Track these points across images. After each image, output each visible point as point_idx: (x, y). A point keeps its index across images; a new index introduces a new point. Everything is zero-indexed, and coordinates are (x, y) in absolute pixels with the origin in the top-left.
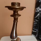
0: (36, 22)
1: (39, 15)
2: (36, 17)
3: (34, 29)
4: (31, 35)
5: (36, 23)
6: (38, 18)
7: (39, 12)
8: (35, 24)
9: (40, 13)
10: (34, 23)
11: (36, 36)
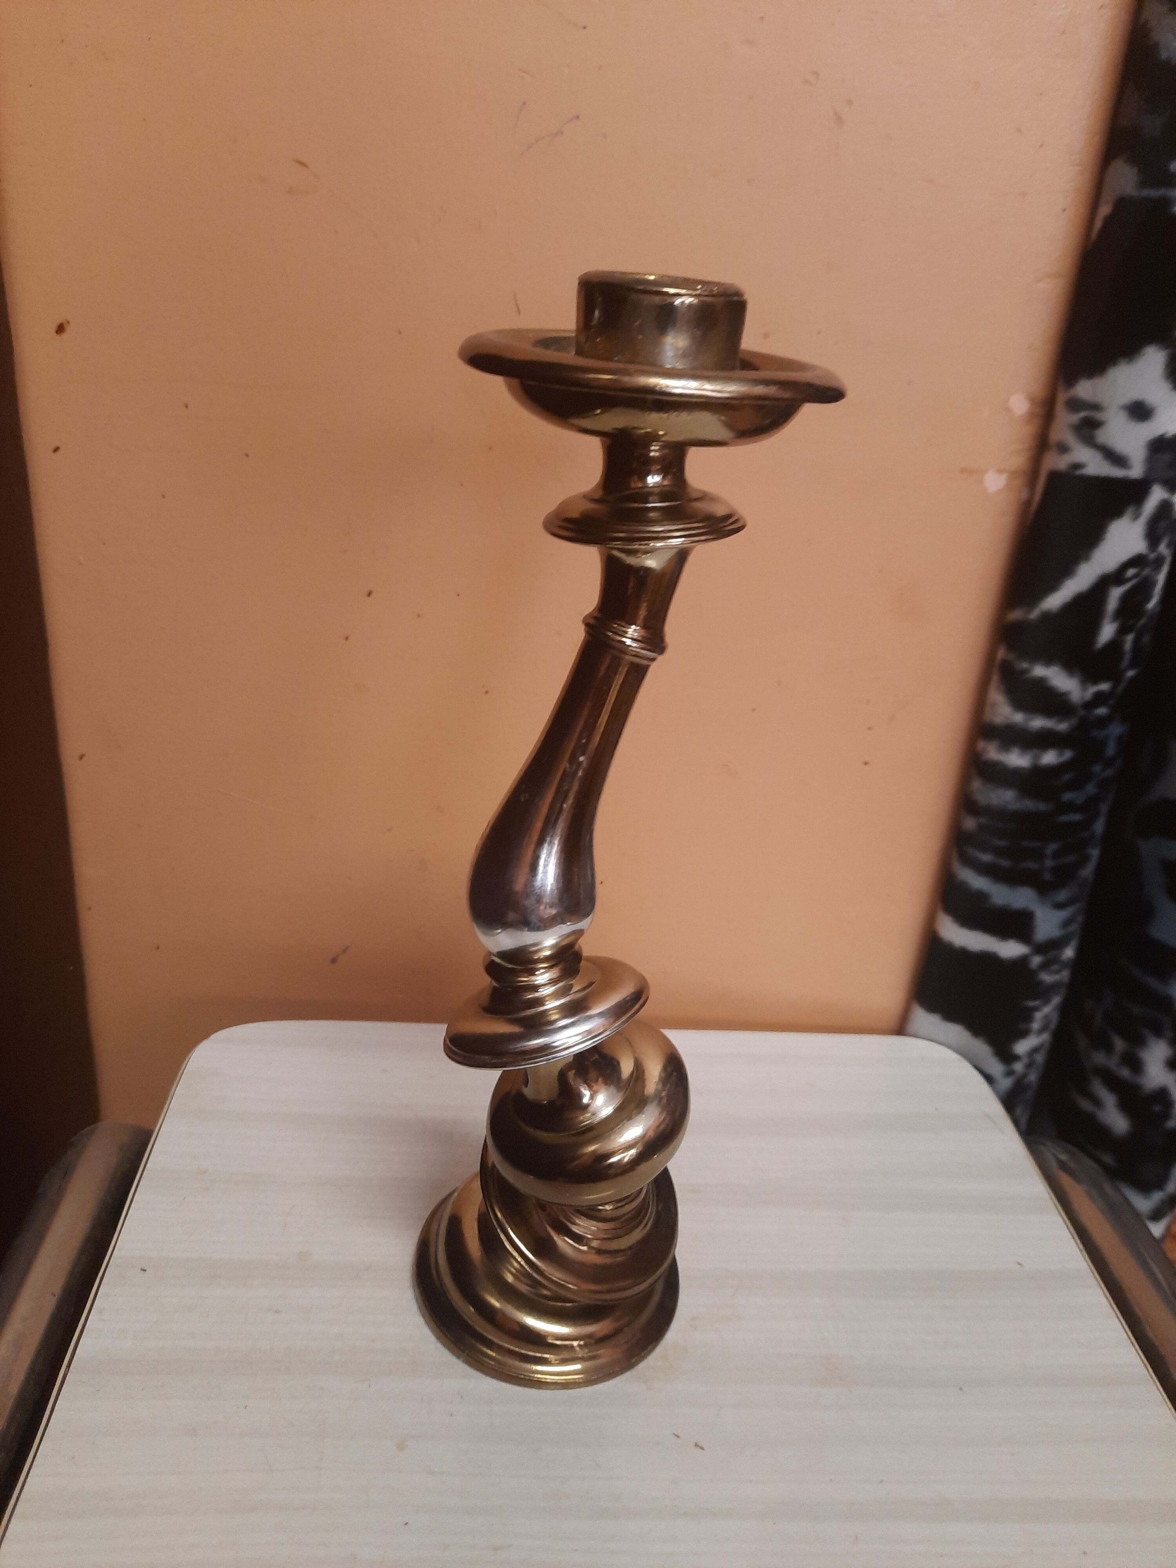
0: (1038, 723)
1: (1137, 561)
2: (1054, 601)
3: (977, 882)
4: (901, 1029)
5: (1050, 758)
6: (1107, 631)
7: (1136, 472)
8: (1017, 759)
9: (1157, 495)
10: (992, 752)
11: (1022, 1047)
